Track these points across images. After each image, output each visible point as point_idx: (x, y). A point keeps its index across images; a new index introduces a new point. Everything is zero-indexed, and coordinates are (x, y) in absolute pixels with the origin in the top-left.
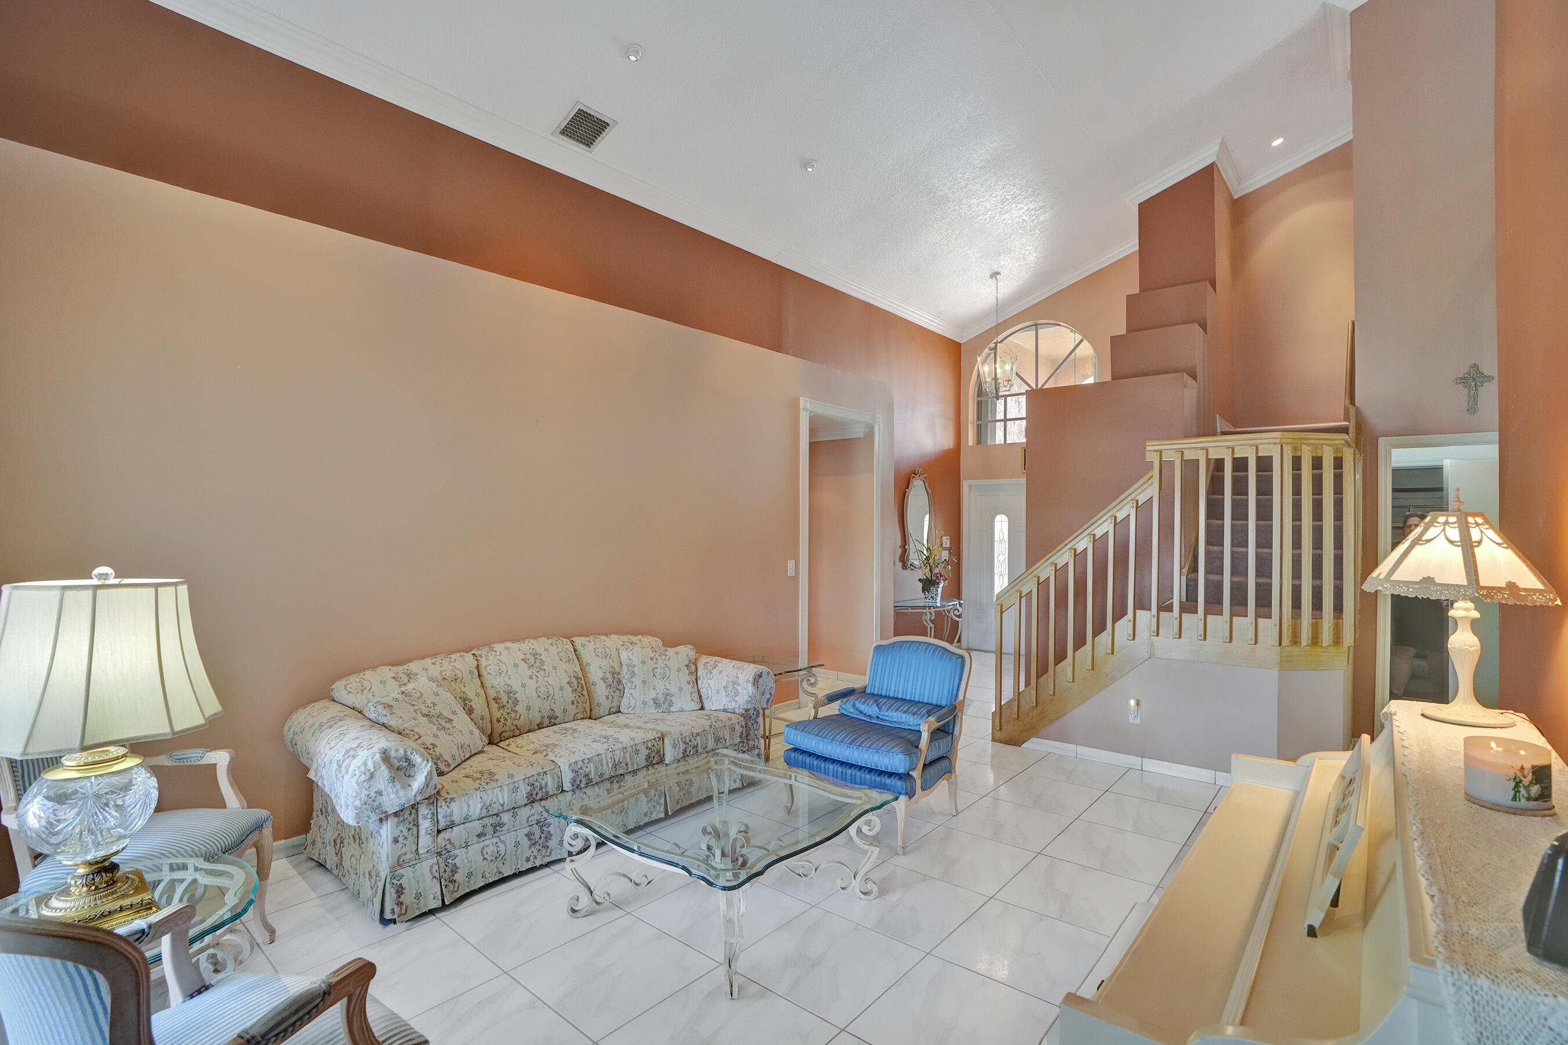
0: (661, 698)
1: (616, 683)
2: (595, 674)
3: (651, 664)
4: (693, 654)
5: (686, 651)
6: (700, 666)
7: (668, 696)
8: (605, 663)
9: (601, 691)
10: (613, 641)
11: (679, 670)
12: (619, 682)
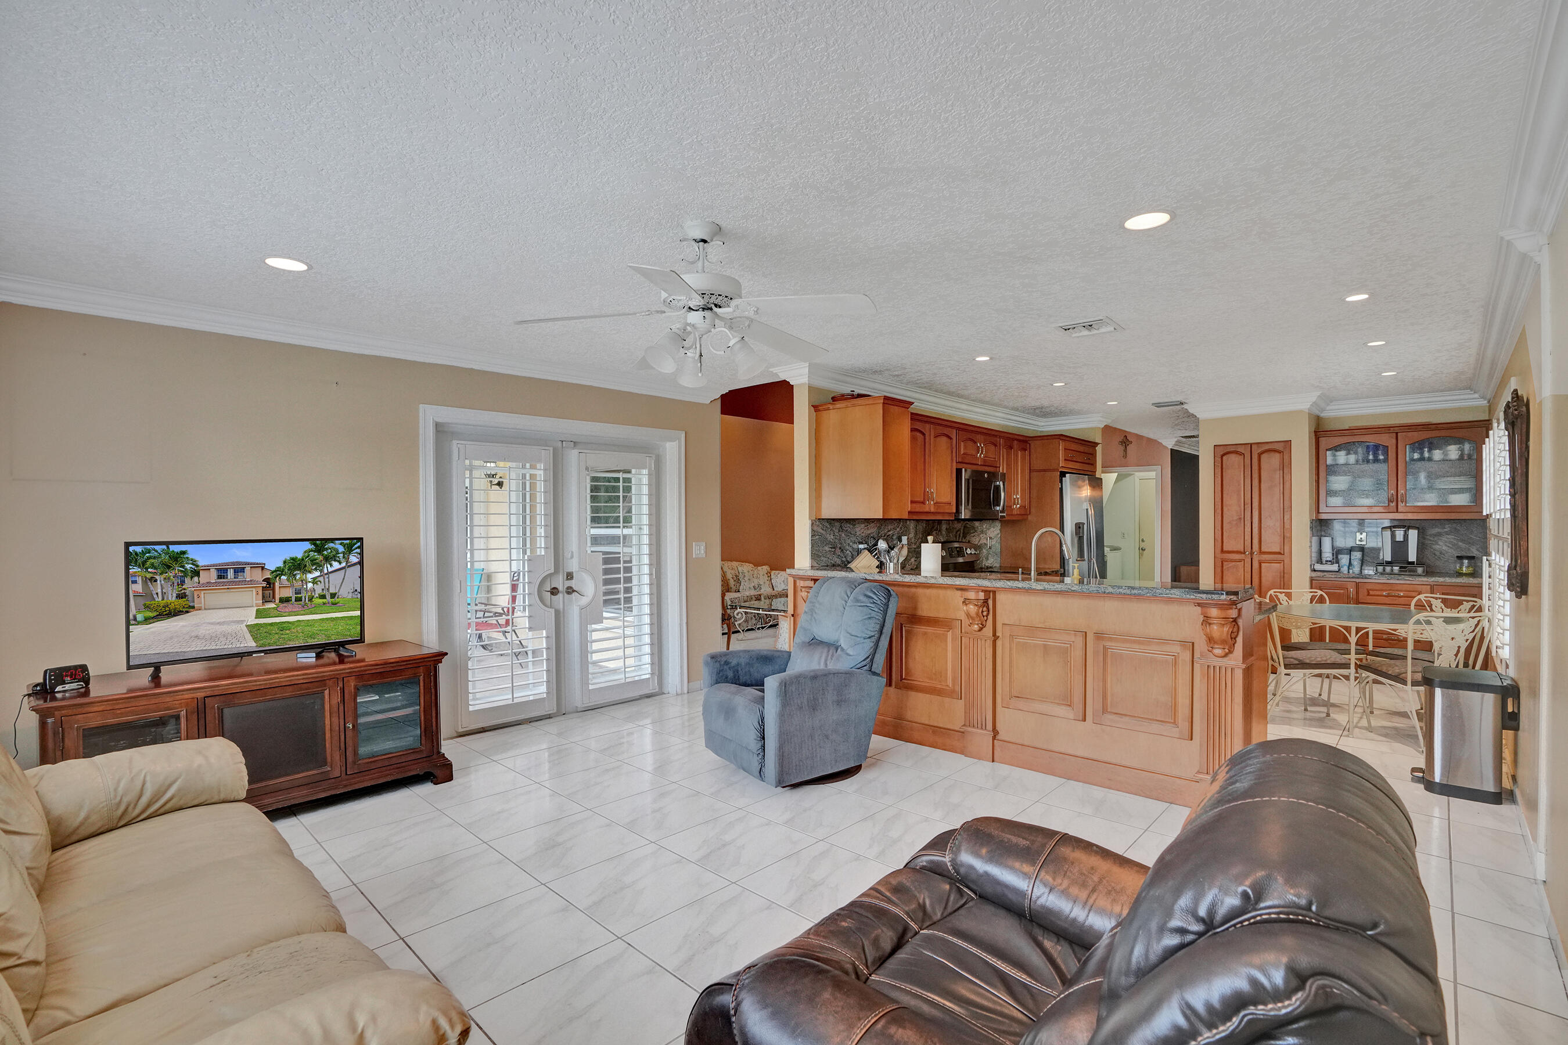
0: (757, 586)
1: (738, 581)
2: (729, 576)
3: (751, 572)
4: (769, 569)
5: (766, 568)
6: (772, 574)
7: (759, 585)
8: (733, 572)
9: (732, 583)
10: (735, 564)
11: (763, 575)
12: (739, 579)
